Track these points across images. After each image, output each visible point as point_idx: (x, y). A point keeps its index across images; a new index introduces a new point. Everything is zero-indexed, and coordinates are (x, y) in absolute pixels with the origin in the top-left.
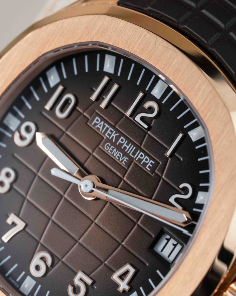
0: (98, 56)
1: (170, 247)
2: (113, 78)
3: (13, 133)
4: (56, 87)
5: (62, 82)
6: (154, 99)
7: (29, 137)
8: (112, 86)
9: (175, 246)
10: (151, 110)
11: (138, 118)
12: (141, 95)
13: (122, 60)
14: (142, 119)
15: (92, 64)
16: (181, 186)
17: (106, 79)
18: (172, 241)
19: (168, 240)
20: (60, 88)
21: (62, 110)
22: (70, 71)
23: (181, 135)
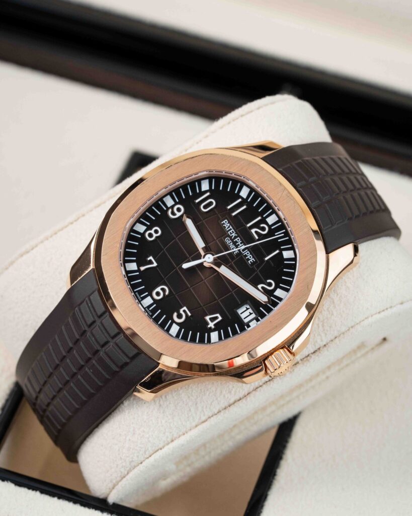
0: (239, 184)
1: (247, 313)
2: (244, 201)
3: (168, 208)
4: (206, 192)
5: (210, 190)
6: (267, 223)
7: (178, 214)
8: (243, 206)
9: (251, 314)
10: (263, 229)
11: (253, 231)
12: (259, 218)
13: (254, 193)
14: (256, 232)
15: (234, 187)
16: (268, 281)
17: (240, 200)
18: (250, 310)
19: (247, 309)
20: (208, 194)
21: (205, 207)
22: (217, 185)
23: (277, 251)
